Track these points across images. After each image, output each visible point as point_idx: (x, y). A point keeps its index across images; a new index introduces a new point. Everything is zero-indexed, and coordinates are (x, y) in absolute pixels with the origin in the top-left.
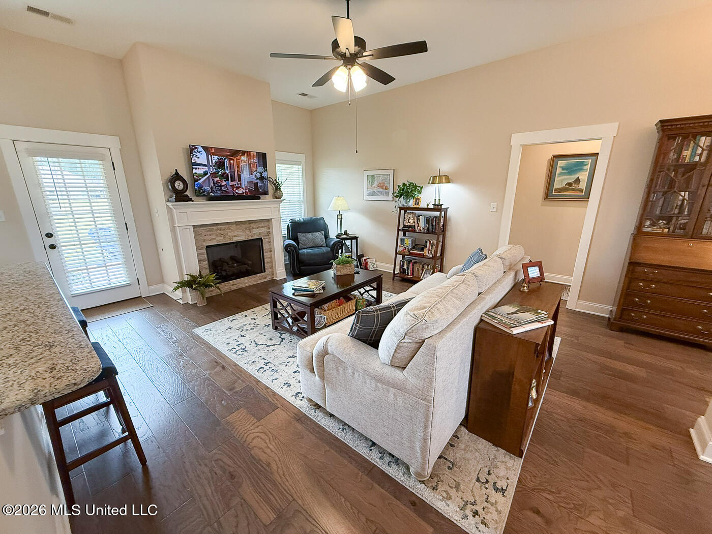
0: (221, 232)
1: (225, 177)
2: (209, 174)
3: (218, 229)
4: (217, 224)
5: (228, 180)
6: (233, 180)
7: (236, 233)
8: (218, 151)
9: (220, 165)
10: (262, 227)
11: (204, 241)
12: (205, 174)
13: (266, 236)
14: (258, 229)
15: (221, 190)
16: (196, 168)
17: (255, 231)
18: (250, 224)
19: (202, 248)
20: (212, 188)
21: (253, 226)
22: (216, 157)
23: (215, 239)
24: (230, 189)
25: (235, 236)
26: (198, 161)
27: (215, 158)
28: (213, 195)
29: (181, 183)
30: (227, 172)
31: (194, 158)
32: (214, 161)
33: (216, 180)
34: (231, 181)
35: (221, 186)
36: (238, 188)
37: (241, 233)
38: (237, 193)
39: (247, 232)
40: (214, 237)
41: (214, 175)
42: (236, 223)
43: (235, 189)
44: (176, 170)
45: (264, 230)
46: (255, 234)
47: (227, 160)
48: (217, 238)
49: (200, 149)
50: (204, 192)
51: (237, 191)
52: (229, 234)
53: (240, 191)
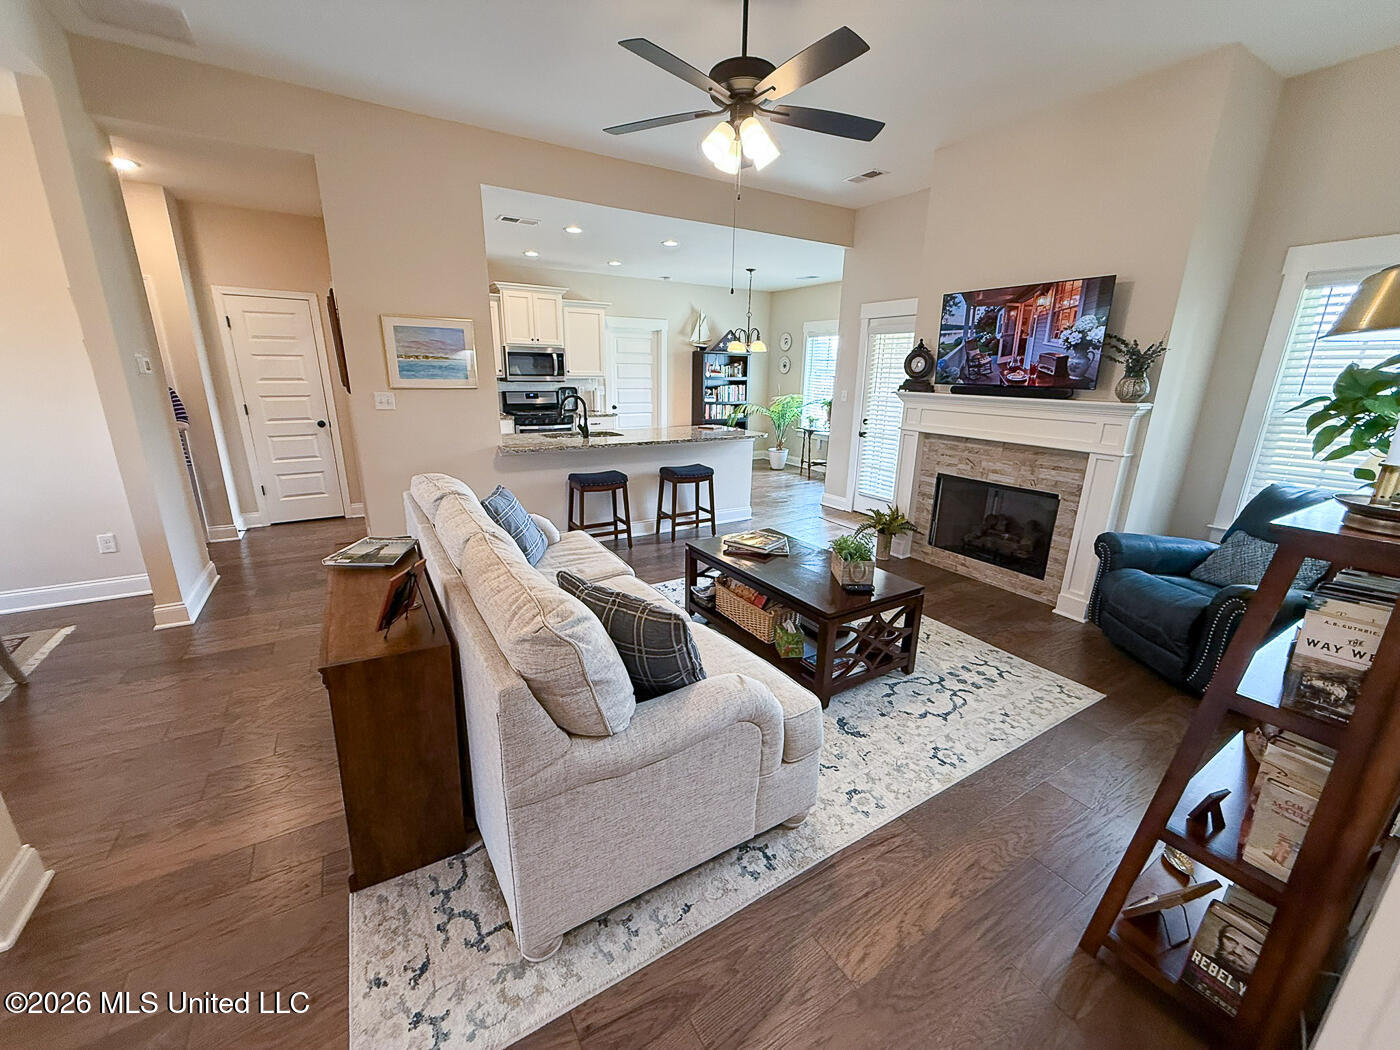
0: (972, 457)
1: (991, 347)
2: (963, 343)
3: (967, 449)
4: (967, 439)
5: (997, 354)
6: (1007, 352)
7: (998, 466)
8: (990, 296)
9: (988, 323)
10: (1067, 470)
11: (938, 463)
12: (958, 342)
13: (1072, 494)
14: (1053, 472)
15: (978, 373)
16: (945, 335)
17: (1044, 474)
18: (1036, 454)
19: (931, 475)
20: (963, 369)
21: (1042, 460)
22: (983, 309)
23: (956, 465)
24: (996, 372)
25: (995, 472)
26: (952, 321)
27: (982, 311)
28: (962, 382)
29: (923, 361)
30: (998, 336)
31: (947, 316)
32: (977, 317)
33: (972, 353)
34: (1003, 355)
35: (980, 366)
36: (1013, 370)
37: (1009, 469)
38: (1008, 381)
39: (1025, 471)
40: (954, 461)
41: (971, 344)
42: (1006, 446)
43: (1006, 372)
44: (922, 340)
45: (1068, 478)
46: (1044, 479)
47: (1002, 312)
48: (960, 466)
49: (960, 298)
50: (947, 377)
51: (1010, 377)
52: (984, 464)
53: (1017, 376)
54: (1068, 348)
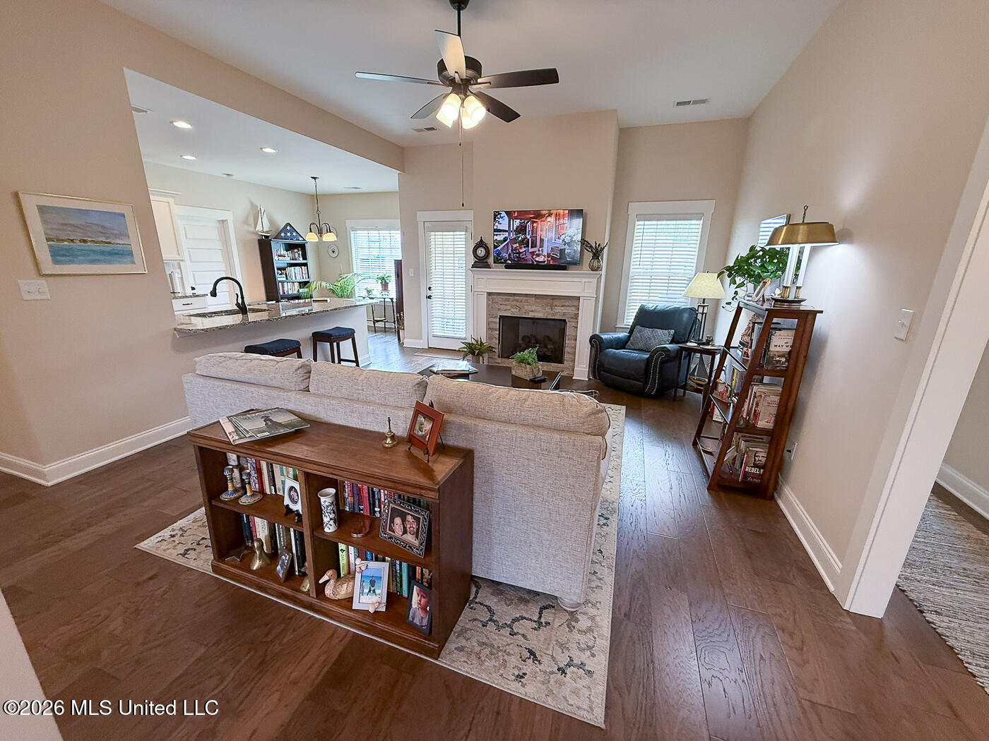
0: (518, 304)
1: (525, 243)
2: (508, 240)
3: (515, 300)
4: (514, 294)
5: (528, 246)
6: (534, 246)
7: (534, 308)
8: (521, 214)
9: (522, 229)
10: (569, 306)
11: (499, 310)
12: (505, 240)
13: (572, 318)
14: (562, 308)
15: (519, 257)
16: (497, 235)
17: (558, 309)
18: (553, 299)
19: (496, 317)
20: (509, 255)
21: (556, 302)
22: (518, 221)
23: (510, 310)
24: (529, 257)
25: (532, 311)
26: (500, 227)
27: (517, 222)
28: (510, 262)
29: (483, 250)
30: (528, 237)
31: (497, 224)
32: (515, 226)
33: (515, 246)
34: (532, 247)
35: (519, 253)
36: (538, 255)
37: (540, 309)
38: (536, 261)
39: (548, 309)
40: (509, 307)
41: (514, 241)
42: (536, 296)
43: (534, 257)
44: (482, 237)
45: (571, 310)
46: (558, 312)
47: (529, 223)
48: (512, 310)
49: (504, 214)
50: (501, 259)
51: (537, 259)
52: (526, 307)
53: (541, 259)
54: (565, 245)
